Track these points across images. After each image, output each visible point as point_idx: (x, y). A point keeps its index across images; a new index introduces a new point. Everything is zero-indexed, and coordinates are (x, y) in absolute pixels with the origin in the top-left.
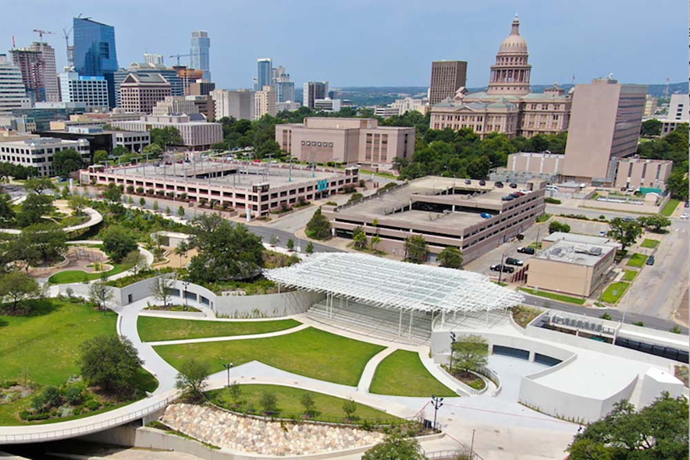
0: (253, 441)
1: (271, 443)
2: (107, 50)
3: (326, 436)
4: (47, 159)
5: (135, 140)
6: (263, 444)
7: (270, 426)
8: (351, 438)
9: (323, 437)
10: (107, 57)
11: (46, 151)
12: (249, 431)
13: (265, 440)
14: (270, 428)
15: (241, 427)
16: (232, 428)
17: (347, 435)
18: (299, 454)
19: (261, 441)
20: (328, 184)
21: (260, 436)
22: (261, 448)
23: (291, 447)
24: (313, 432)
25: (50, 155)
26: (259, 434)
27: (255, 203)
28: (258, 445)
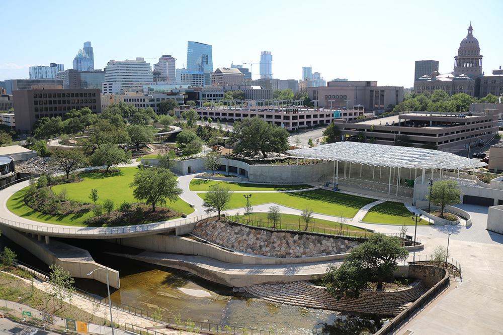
0: (260, 246)
1: (275, 248)
2: (207, 59)
3: (321, 244)
4: (156, 105)
5: (214, 96)
6: (268, 249)
7: (275, 235)
8: (342, 247)
9: (319, 245)
10: (207, 63)
11: (156, 100)
12: (257, 239)
13: (270, 246)
14: (275, 237)
15: (251, 236)
16: (245, 237)
17: (339, 243)
18: (298, 257)
19: (267, 246)
20: (341, 114)
21: (266, 243)
22: (266, 252)
23: (291, 251)
24: (310, 240)
25: (158, 103)
26: (266, 241)
27: (287, 121)
28: (264, 249)
